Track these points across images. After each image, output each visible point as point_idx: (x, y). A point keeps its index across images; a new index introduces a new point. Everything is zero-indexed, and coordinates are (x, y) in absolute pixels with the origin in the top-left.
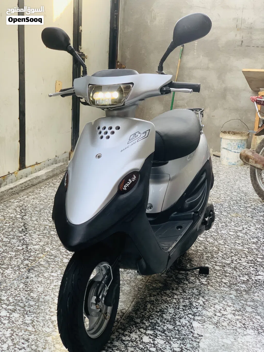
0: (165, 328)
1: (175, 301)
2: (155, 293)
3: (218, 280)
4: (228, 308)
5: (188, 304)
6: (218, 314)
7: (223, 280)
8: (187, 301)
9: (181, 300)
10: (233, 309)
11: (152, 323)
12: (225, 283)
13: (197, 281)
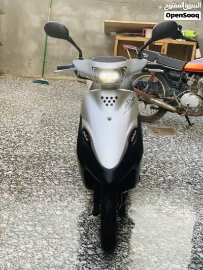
0: (40, 219)
1: (41, 199)
2: (27, 196)
3: (65, 180)
4: (76, 199)
5: (50, 200)
6: (71, 204)
7: (69, 180)
8: (49, 198)
9: (45, 198)
10: (79, 198)
11: (30, 217)
12: (70, 182)
13: (52, 183)
